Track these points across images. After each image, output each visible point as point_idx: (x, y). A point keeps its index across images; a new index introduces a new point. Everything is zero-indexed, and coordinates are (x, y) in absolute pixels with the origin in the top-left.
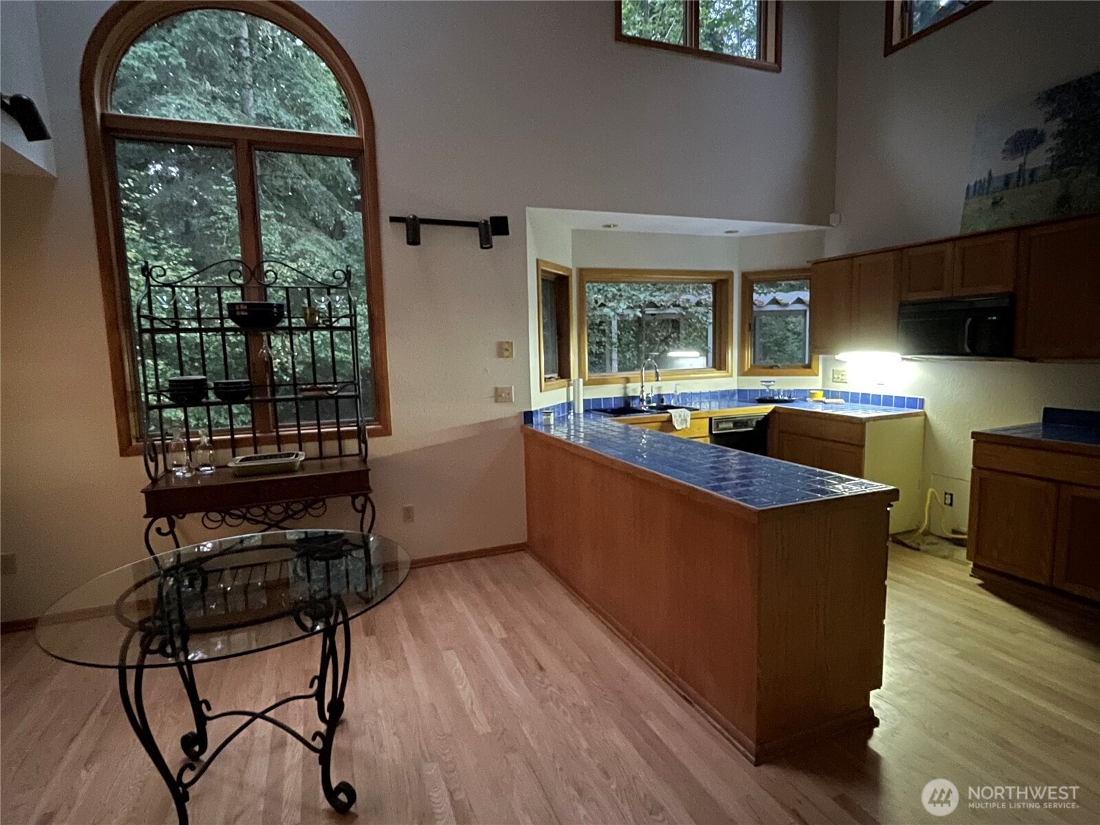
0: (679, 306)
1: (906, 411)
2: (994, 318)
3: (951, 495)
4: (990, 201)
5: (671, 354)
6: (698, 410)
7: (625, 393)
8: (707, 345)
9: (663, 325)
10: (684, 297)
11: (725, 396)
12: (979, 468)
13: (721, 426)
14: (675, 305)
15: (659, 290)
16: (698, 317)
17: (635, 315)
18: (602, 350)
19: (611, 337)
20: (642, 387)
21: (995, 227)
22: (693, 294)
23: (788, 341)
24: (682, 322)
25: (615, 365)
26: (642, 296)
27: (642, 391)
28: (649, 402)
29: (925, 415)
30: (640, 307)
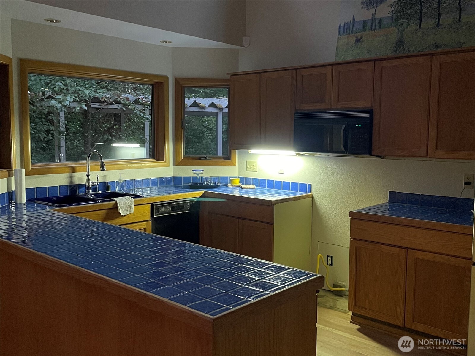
0: (120, 103)
1: (299, 194)
2: (360, 126)
3: (332, 257)
4: (355, 39)
5: (114, 145)
6: (141, 197)
7: (71, 182)
8: (144, 136)
9: (107, 118)
10: (124, 96)
11: (164, 182)
12: (355, 239)
13: (161, 210)
14: (117, 102)
15: (103, 88)
16: (136, 113)
17: (81, 108)
18: (51, 138)
19: (59, 127)
20: (88, 176)
21: (358, 58)
22: (132, 94)
23: (204, 135)
24: (123, 116)
25: (63, 155)
26: (87, 92)
27: (88, 180)
28: (95, 190)
29: (313, 197)
30: (86, 101)
